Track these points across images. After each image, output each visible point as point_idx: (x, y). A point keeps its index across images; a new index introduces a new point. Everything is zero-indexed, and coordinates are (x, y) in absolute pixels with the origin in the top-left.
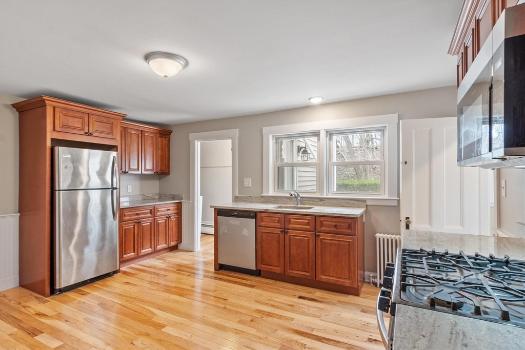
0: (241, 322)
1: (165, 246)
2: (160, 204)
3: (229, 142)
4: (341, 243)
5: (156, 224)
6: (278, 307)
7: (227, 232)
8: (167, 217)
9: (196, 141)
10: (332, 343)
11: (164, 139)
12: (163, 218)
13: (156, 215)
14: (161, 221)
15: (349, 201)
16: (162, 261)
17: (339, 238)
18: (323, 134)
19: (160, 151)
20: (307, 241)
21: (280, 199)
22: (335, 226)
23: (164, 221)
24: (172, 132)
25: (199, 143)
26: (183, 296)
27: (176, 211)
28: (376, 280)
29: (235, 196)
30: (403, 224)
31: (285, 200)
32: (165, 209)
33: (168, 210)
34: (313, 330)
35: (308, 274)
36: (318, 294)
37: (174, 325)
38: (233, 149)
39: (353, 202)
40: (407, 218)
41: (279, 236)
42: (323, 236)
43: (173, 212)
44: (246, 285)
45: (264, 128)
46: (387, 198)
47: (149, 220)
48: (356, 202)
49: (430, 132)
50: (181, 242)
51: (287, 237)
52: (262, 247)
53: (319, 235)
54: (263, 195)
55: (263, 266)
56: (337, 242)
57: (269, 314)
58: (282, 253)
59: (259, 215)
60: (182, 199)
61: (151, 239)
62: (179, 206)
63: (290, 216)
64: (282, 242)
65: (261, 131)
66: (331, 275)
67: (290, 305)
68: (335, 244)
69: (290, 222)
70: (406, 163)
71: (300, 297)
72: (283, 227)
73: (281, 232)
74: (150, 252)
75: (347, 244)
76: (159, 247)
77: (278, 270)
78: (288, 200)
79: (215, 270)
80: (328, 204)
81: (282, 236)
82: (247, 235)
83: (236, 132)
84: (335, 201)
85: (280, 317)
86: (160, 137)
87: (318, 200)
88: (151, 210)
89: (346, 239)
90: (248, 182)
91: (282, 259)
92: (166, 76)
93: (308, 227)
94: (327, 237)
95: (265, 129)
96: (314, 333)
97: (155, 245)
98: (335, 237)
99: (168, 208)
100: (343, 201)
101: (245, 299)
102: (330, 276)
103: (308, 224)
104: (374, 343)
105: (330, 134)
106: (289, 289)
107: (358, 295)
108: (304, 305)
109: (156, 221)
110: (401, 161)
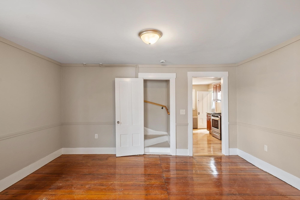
40: (199, 112)
49: (203, 94)
110: (198, 100)
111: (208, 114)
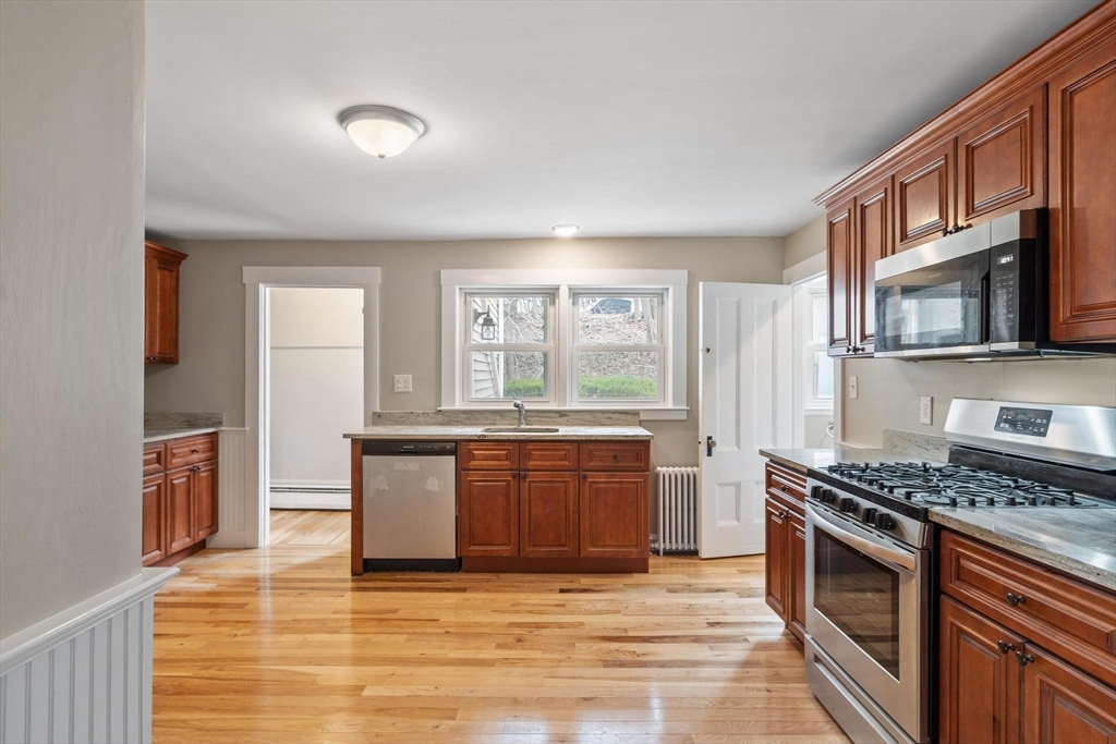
0: (499, 646)
1: (188, 542)
2: (175, 439)
3: (357, 295)
4: (624, 486)
5: (169, 487)
6: (540, 613)
7: (387, 488)
8: (190, 470)
9: (261, 286)
10: (667, 640)
11: (168, 273)
12: (183, 471)
13: (169, 466)
14: (179, 481)
15: (611, 416)
16: (195, 578)
17: (621, 477)
18: (564, 294)
19: (158, 304)
20: (563, 490)
21: (479, 416)
22: (615, 457)
23: (185, 479)
24: (184, 256)
25: (268, 290)
26: (337, 632)
27: (209, 454)
28: (656, 546)
29: (374, 413)
30: (703, 448)
31: (492, 417)
32: (187, 449)
33: (193, 451)
34: (626, 630)
35: (567, 549)
36: (585, 581)
37: (379, 680)
38: (366, 311)
39: (618, 416)
40: (710, 438)
41: (508, 486)
42: (592, 477)
43: (202, 456)
44: (447, 590)
45: (442, 271)
46: (671, 407)
47: (157, 479)
48: (622, 416)
49: (739, 303)
50: (216, 531)
51: (525, 485)
52: (470, 511)
53: (585, 477)
54: (442, 408)
55: (472, 548)
56: (616, 486)
57: (538, 626)
58: (514, 517)
59: (463, 448)
60: (219, 423)
61: (159, 527)
62: (213, 442)
63: (531, 446)
64: (513, 495)
65: (438, 276)
66: (607, 543)
67: (557, 605)
68: (613, 489)
69: (529, 457)
70: (708, 350)
71: (562, 591)
72: (516, 467)
73: (514, 477)
74: (158, 559)
75: (635, 486)
76: (176, 546)
77: (504, 550)
78: (498, 417)
79: (354, 573)
80: (575, 422)
81: (514, 484)
82: (437, 489)
83: (375, 274)
84: (587, 416)
85: (561, 626)
86: (159, 268)
87: (557, 415)
88: (159, 454)
89: (632, 478)
90: (404, 382)
91: (514, 529)
92: (381, 157)
93: (567, 463)
94: (602, 478)
95: (444, 273)
96: (631, 634)
97: (169, 541)
98: (614, 476)
99: (194, 448)
100: (601, 415)
101: (469, 612)
102: (604, 546)
103: (565, 458)
104: (718, 626)
105: (574, 294)
106: (531, 582)
107: (647, 572)
108: (578, 600)
109: (169, 481)
110: (701, 347)
111: (778, 470)
